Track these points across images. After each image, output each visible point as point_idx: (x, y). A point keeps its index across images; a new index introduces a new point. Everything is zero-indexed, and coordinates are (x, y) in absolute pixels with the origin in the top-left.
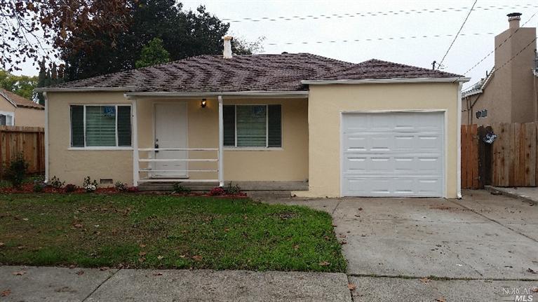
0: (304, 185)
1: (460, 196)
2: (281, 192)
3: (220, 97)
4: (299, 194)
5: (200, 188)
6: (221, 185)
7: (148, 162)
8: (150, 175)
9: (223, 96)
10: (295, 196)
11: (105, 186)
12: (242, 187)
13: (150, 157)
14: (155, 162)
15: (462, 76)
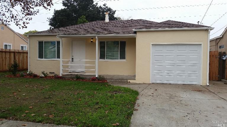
0: (134, 77)
1: (208, 84)
2: (123, 80)
3: (97, 37)
4: (131, 81)
5: (88, 77)
6: (97, 76)
7: (68, 65)
8: (69, 71)
9: (98, 37)
10: (129, 82)
11: (51, 75)
12: (106, 78)
13: (69, 63)
14: (72, 66)
15: (210, 27)
